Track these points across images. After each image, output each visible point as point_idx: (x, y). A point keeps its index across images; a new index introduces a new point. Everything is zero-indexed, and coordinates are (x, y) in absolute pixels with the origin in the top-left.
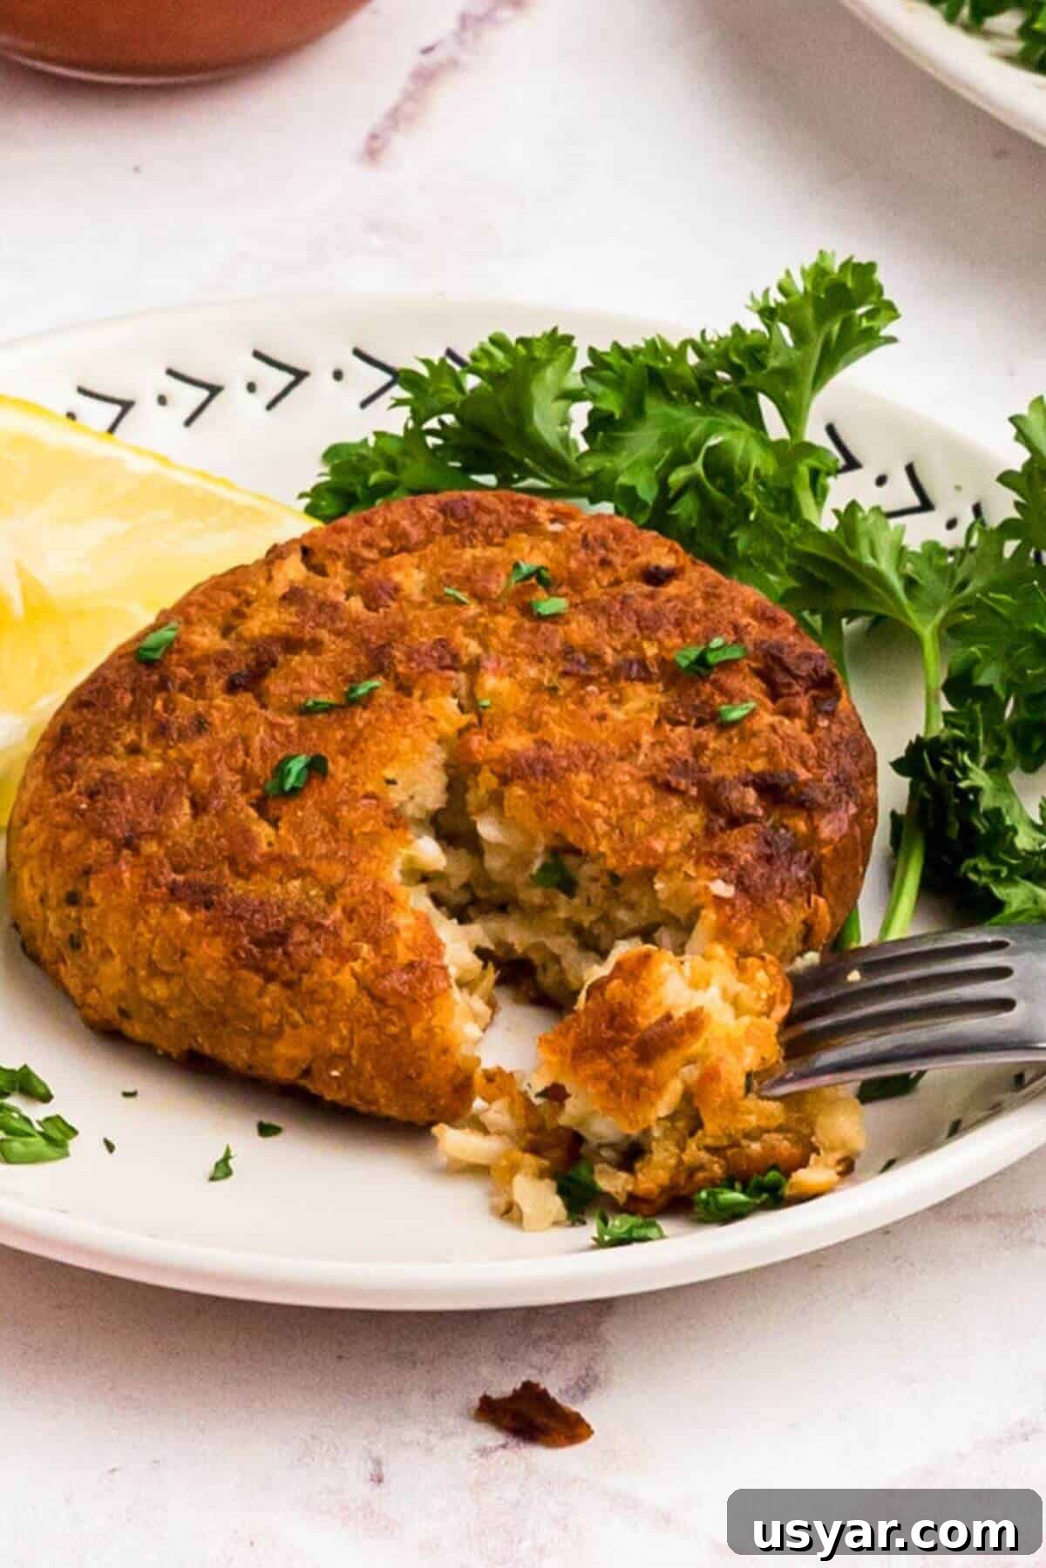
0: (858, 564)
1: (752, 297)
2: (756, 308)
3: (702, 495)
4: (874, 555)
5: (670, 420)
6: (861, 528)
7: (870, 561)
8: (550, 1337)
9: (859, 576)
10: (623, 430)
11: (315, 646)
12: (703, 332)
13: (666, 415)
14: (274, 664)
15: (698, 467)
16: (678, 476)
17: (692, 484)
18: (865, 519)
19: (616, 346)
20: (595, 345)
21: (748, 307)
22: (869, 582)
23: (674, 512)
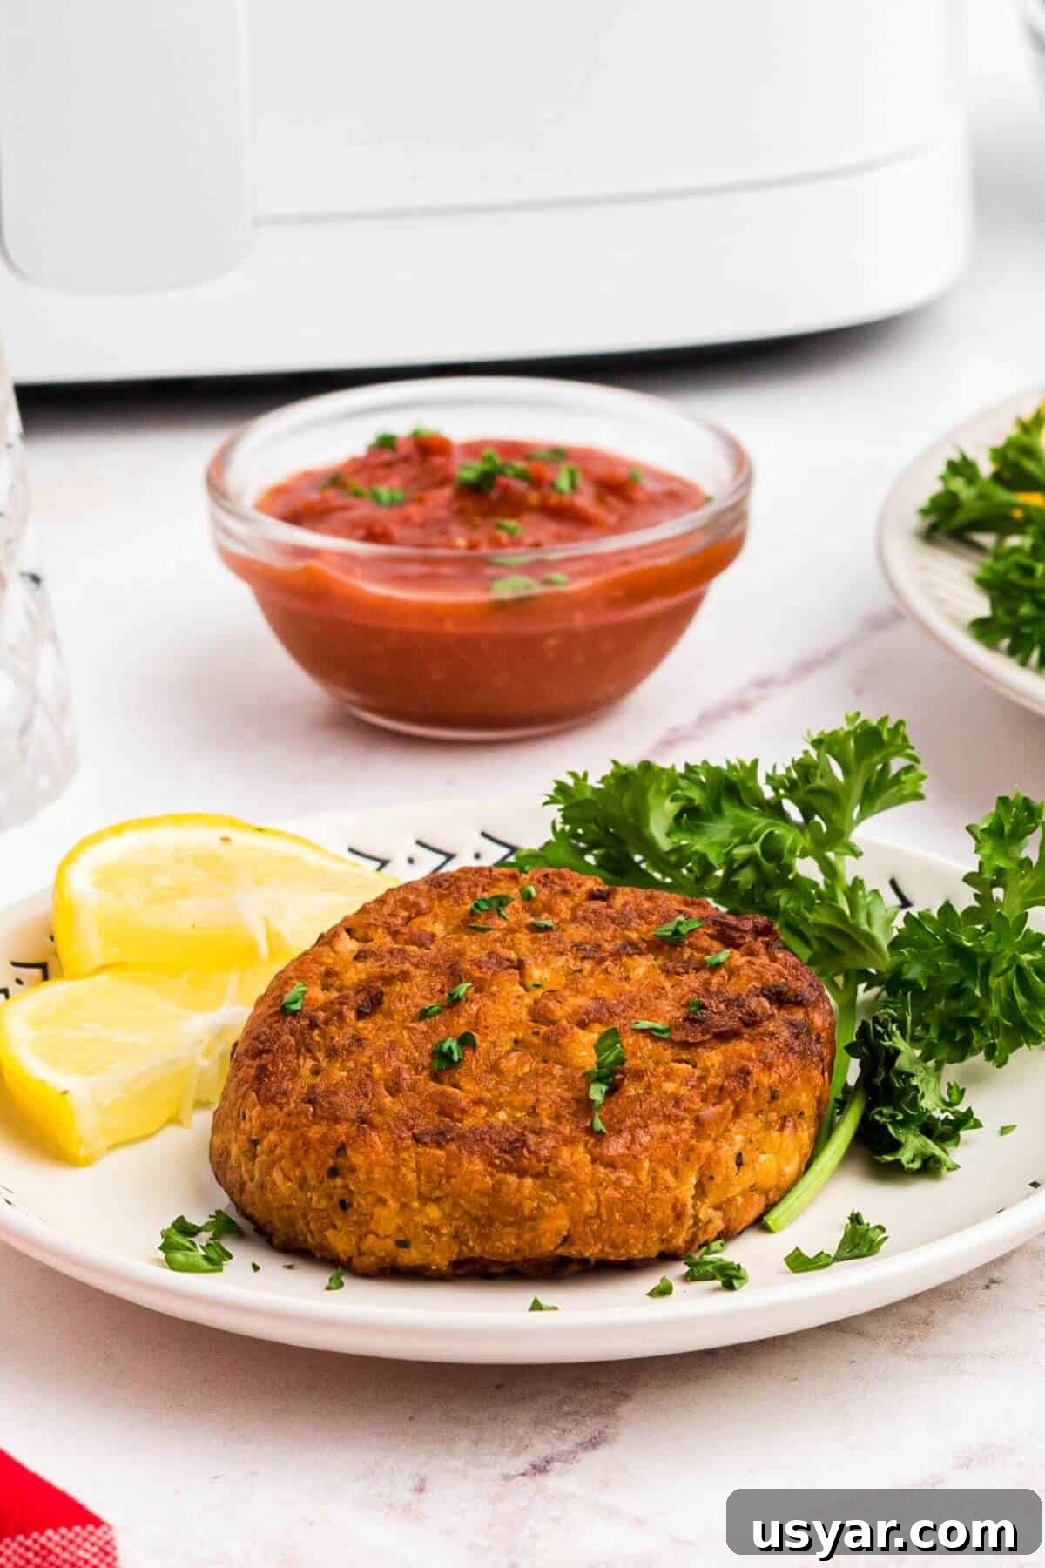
0: (856, 928)
1: (809, 733)
2: (810, 740)
3: (758, 868)
4: (869, 923)
5: (739, 820)
6: (862, 902)
7: (865, 927)
8: (577, 1412)
9: (855, 936)
10: (703, 820)
11: (404, 976)
12: (774, 767)
13: (737, 816)
14: (382, 993)
15: (757, 847)
16: (741, 852)
17: (751, 860)
18: (865, 897)
19: (705, 762)
20: (689, 762)
21: (805, 739)
22: (863, 943)
23: (736, 879)
